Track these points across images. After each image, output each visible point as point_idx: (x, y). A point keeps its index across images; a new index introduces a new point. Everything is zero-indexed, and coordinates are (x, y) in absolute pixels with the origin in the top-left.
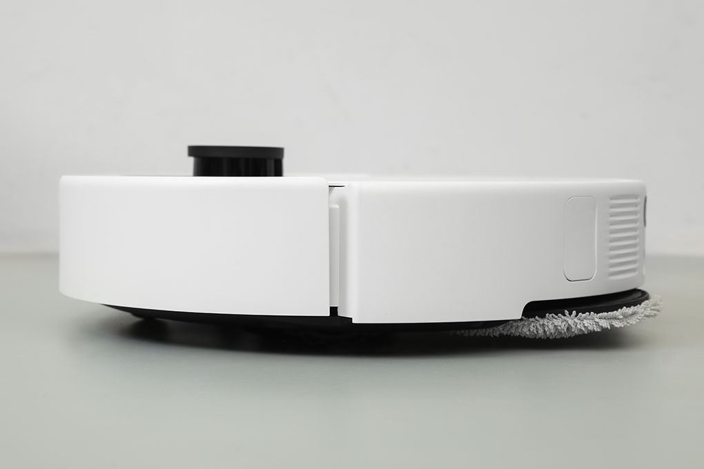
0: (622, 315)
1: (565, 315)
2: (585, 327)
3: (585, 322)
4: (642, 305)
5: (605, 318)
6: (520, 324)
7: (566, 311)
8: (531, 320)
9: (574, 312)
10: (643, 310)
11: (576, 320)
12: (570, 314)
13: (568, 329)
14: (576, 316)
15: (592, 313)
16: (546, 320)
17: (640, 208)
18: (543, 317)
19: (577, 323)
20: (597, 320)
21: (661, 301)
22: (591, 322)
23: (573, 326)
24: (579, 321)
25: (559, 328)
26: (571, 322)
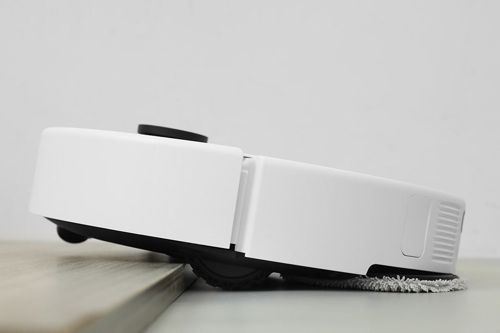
0: (438, 284)
1: (396, 278)
2: (410, 288)
3: (411, 285)
4: (453, 281)
5: (426, 285)
6: (363, 280)
7: (398, 276)
8: (371, 278)
9: (404, 277)
10: (453, 284)
11: (404, 283)
12: (401, 278)
13: (398, 288)
14: (405, 280)
15: (417, 279)
16: (382, 281)
17: (460, 217)
18: (381, 278)
19: (405, 286)
20: (420, 285)
21: (467, 282)
22: (415, 286)
23: (402, 287)
24: (407, 284)
25: (391, 287)
26: (400, 284)
